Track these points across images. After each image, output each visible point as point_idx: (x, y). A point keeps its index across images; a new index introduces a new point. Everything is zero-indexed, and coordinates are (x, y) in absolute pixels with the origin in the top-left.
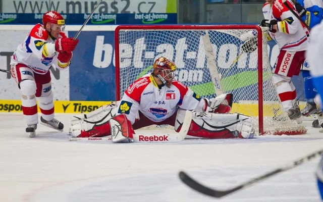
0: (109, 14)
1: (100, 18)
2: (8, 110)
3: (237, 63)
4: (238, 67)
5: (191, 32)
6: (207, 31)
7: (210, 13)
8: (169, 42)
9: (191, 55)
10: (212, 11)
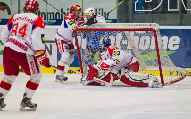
2: (23, 72)
4: (151, 49)
9: (124, 42)
10: (136, 18)
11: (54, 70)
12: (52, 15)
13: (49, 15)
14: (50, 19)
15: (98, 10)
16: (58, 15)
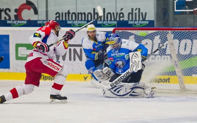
0: (113, 21)
1: (107, 23)
3: (191, 51)
4: (192, 54)
5: (163, 32)
6: (170, 31)
7: (176, 21)
8: (150, 39)
10: (177, 19)
11: (84, 77)
12: (83, 15)
13: (80, 15)
14: (82, 20)
15: (134, 9)
16: (89, 15)
